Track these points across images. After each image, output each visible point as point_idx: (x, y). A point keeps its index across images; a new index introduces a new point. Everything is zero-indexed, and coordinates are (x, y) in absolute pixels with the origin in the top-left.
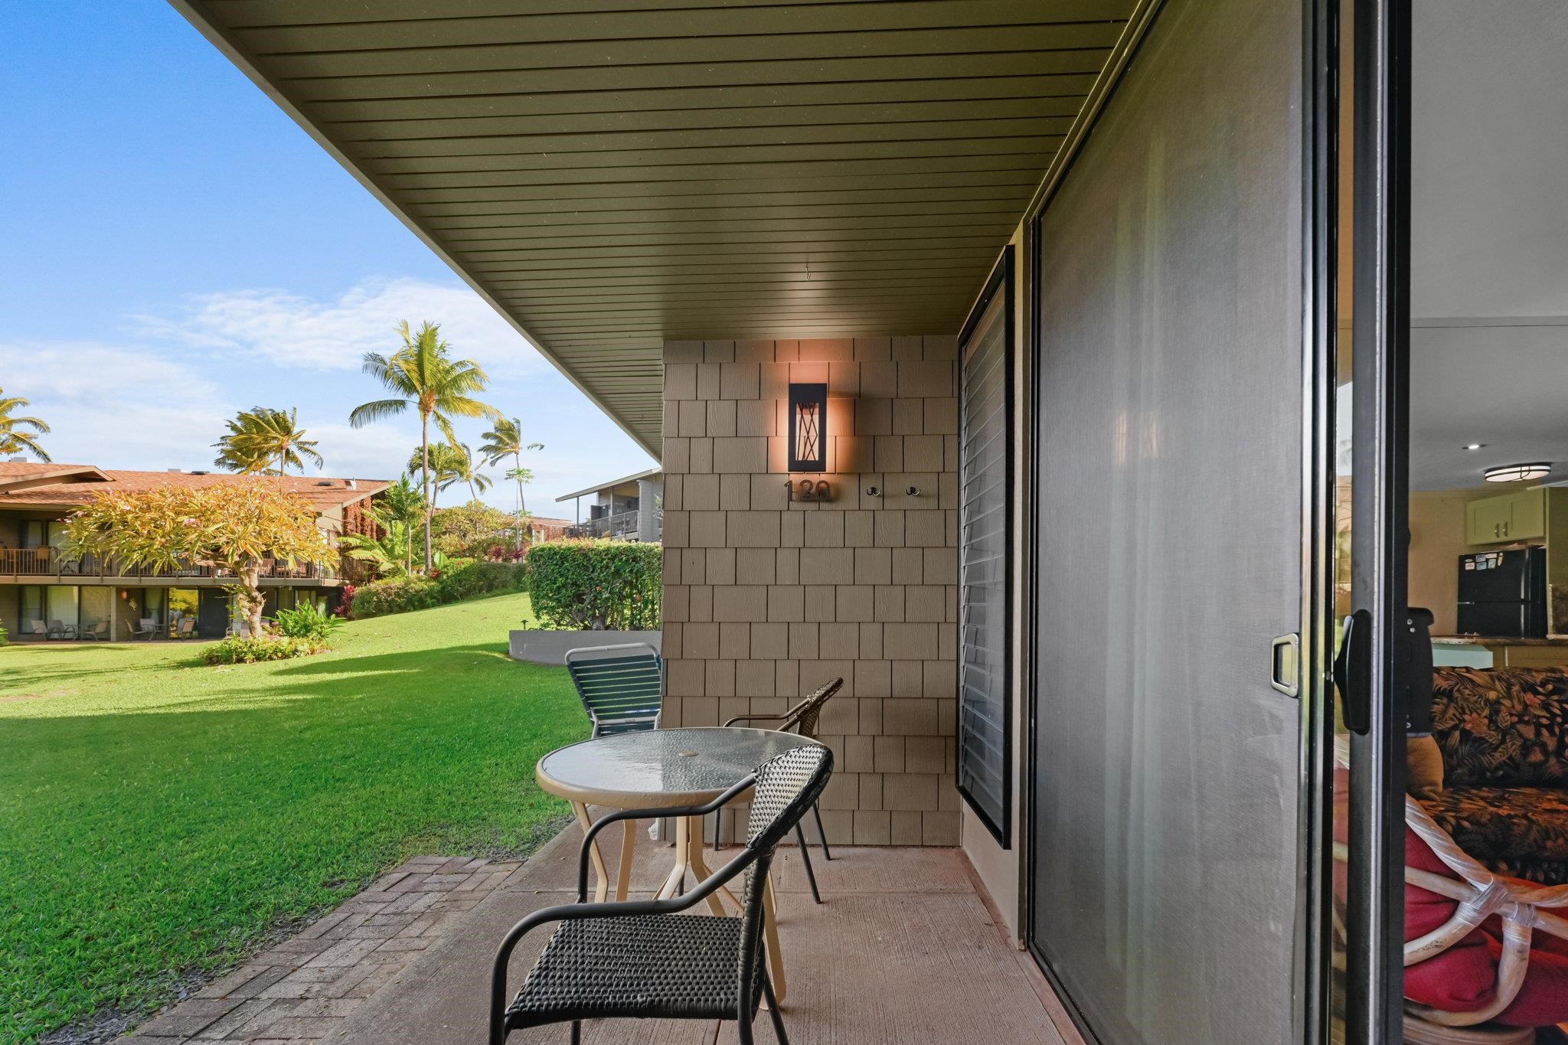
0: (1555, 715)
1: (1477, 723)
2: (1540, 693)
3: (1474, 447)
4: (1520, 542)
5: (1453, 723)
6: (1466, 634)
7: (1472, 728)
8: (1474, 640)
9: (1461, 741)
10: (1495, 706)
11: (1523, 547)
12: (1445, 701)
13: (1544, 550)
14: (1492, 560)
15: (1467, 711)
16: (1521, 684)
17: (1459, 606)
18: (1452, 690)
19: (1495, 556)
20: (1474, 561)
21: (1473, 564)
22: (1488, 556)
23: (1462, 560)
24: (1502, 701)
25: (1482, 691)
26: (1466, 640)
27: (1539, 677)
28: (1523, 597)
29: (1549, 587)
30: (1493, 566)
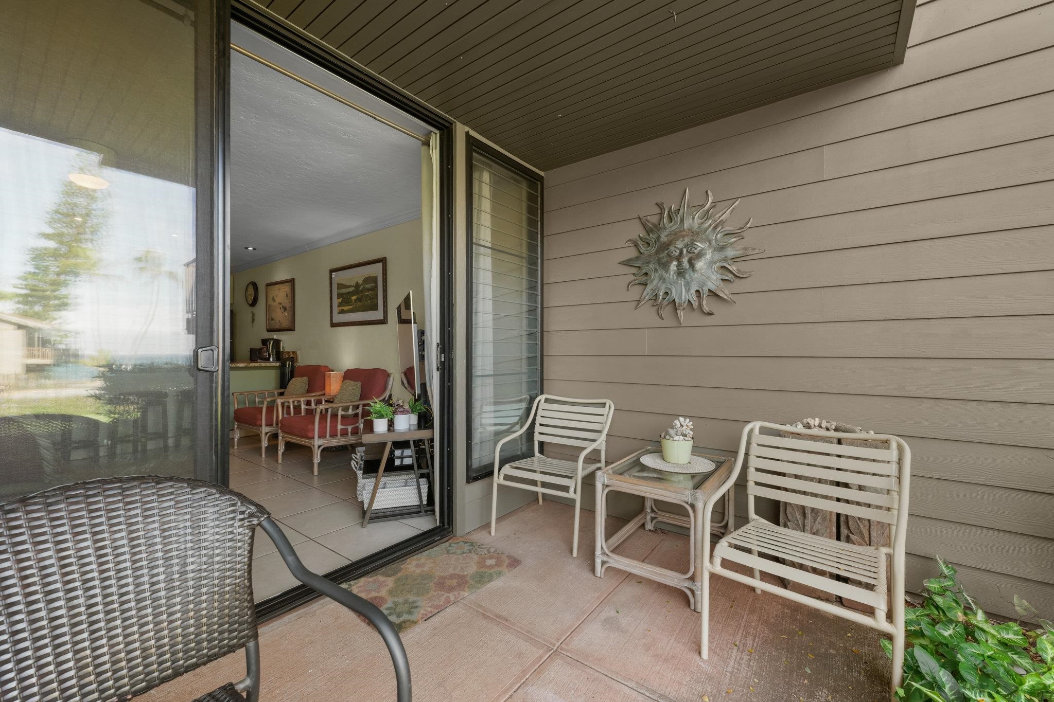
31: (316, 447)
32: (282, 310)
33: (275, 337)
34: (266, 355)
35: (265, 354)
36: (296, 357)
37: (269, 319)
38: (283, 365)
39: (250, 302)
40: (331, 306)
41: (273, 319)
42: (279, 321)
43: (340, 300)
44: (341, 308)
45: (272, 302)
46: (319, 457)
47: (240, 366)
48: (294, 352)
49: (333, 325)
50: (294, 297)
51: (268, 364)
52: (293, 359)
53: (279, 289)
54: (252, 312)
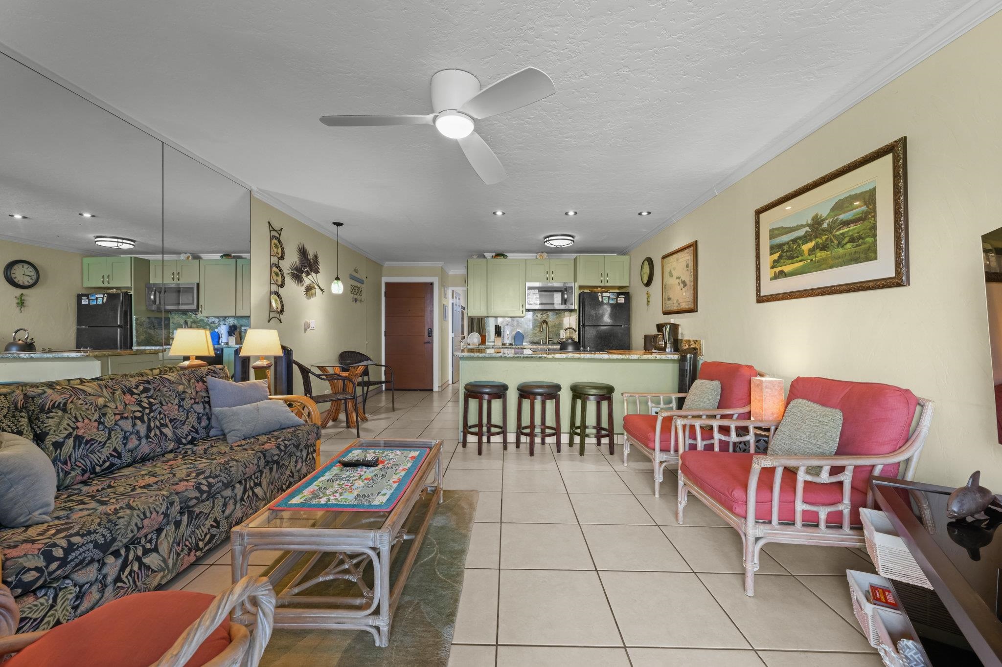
0: (144, 408)
1: (88, 429)
2: (135, 394)
3: (87, 215)
4: (117, 288)
5: (67, 432)
6: (82, 349)
7: (84, 433)
8: (87, 354)
9: (74, 448)
10: (102, 411)
11: (119, 292)
12: (60, 413)
13: (131, 295)
14: (100, 299)
15: (80, 419)
16: (122, 388)
17: (77, 328)
18: (65, 404)
19: (102, 296)
20: (88, 298)
21: (87, 300)
22: (97, 296)
23: (80, 297)
24: (108, 404)
25: (91, 398)
26: (82, 354)
27: (134, 381)
28: (119, 324)
29: (134, 317)
30: (101, 303)
31: (751, 539)
32: (682, 285)
33: (672, 321)
34: (662, 343)
35: (660, 343)
36: (700, 348)
37: (665, 298)
38: (683, 359)
39: (645, 282)
40: (758, 269)
41: (669, 299)
42: (678, 301)
43: (776, 256)
44: (777, 270)
45: (669, 276)
46: (756, 560)
47: (632, 358)
48: (697, 341)
49: (761, 299)
50: (697, 267)
51: (664, 357)
52: (695, 351)
53: (677, 260)
54: (647, 293)
